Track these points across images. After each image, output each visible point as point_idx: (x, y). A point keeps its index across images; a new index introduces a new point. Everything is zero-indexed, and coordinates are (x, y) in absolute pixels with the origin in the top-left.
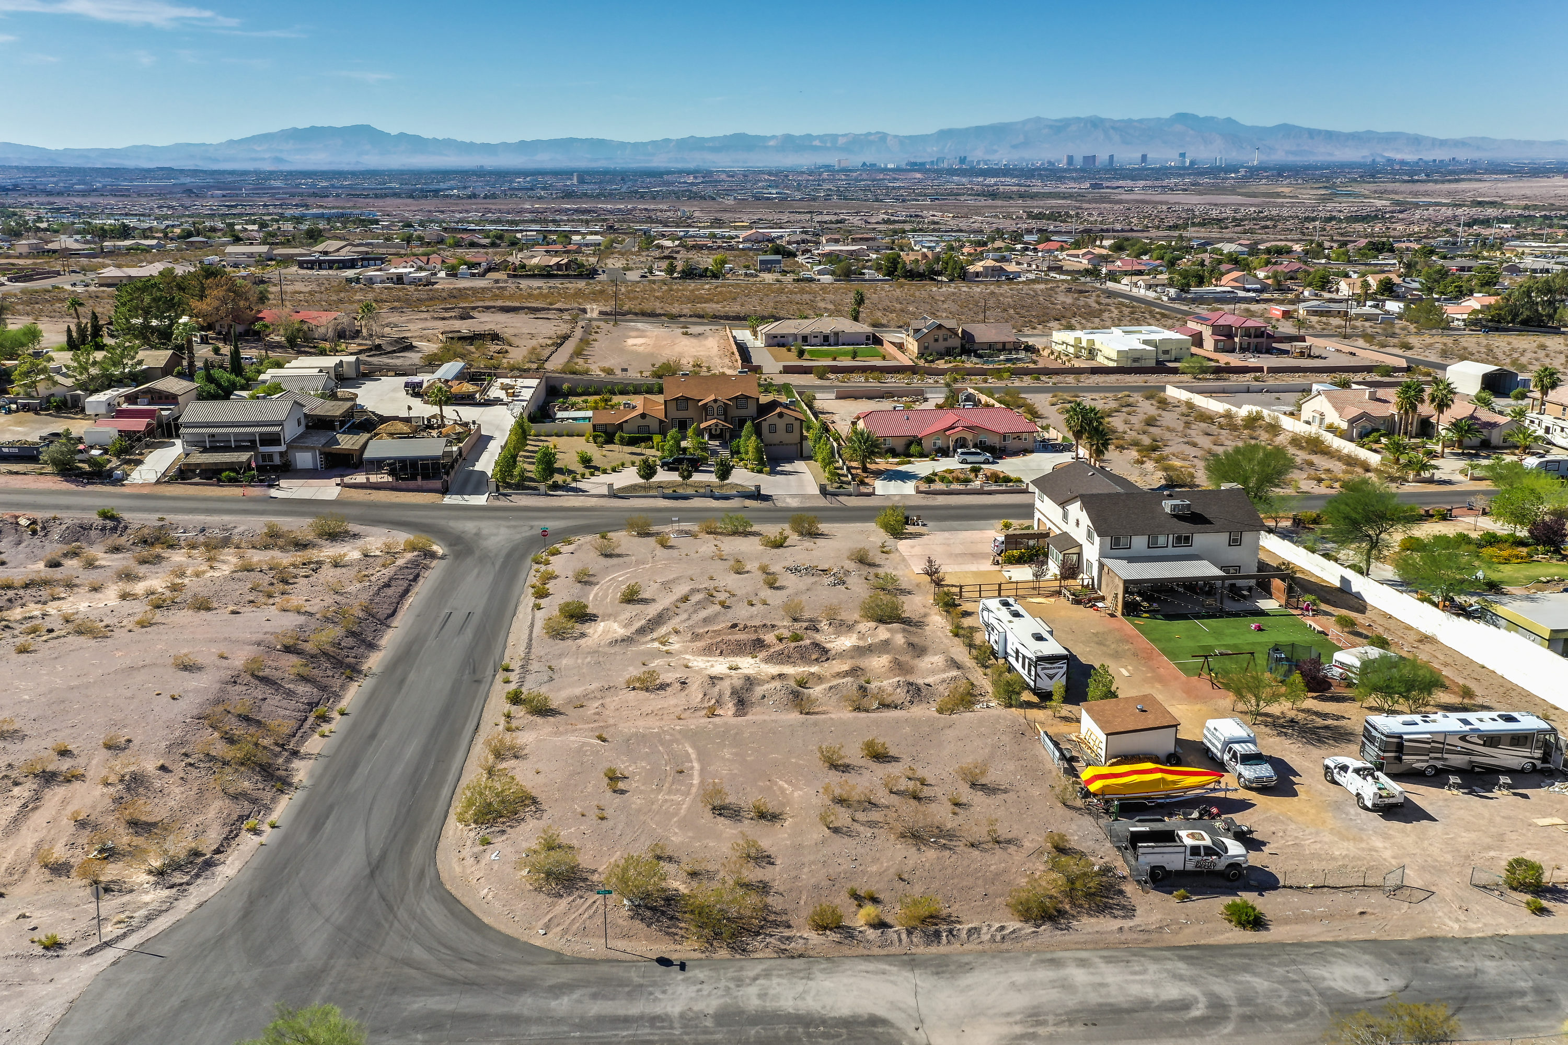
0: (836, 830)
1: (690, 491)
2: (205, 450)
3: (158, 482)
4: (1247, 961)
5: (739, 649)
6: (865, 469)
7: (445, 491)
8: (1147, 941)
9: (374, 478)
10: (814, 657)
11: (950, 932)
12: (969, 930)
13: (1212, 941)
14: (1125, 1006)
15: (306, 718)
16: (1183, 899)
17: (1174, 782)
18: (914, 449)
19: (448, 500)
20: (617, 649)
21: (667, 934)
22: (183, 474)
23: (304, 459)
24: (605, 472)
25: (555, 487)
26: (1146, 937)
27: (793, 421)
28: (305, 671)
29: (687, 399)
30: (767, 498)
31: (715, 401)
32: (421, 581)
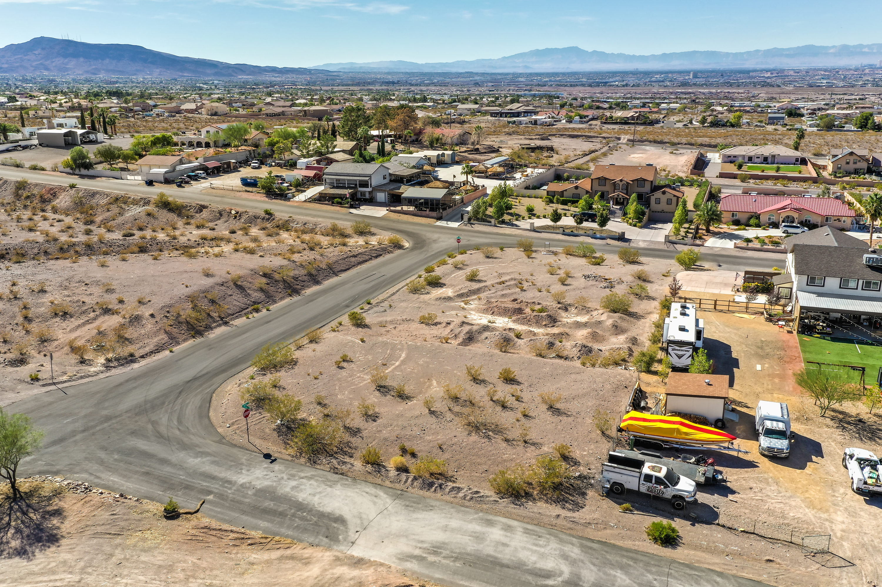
0: (432, 413)
1: (581, 232)
2: (334, 187)
3: (305, 201)
4: (631, 563)
5: (505, 312)
6: (708, 231)
7: (440, 218)
8: (571, 529)
9: (405, 208)
10: (544, 323)
11: (440, 486)
12: (453, 488)
13: (620, 543)
14: (505, 562)
15: (248, 308)
16: (626, 510)
17: (687, 434)
18: (752, 221)
19: (439, 223)
20: (438, 303)
21: (285, 443)
22: (321, 199)
23: (381, 196)
24: (538, 217)
25: (503, 222)
26: (572, 526)
27: (671, 197)
28: (265, 287)
29: (606, 179)
30: (628, 241)
31: (621, 181)
32: (381, 257)
